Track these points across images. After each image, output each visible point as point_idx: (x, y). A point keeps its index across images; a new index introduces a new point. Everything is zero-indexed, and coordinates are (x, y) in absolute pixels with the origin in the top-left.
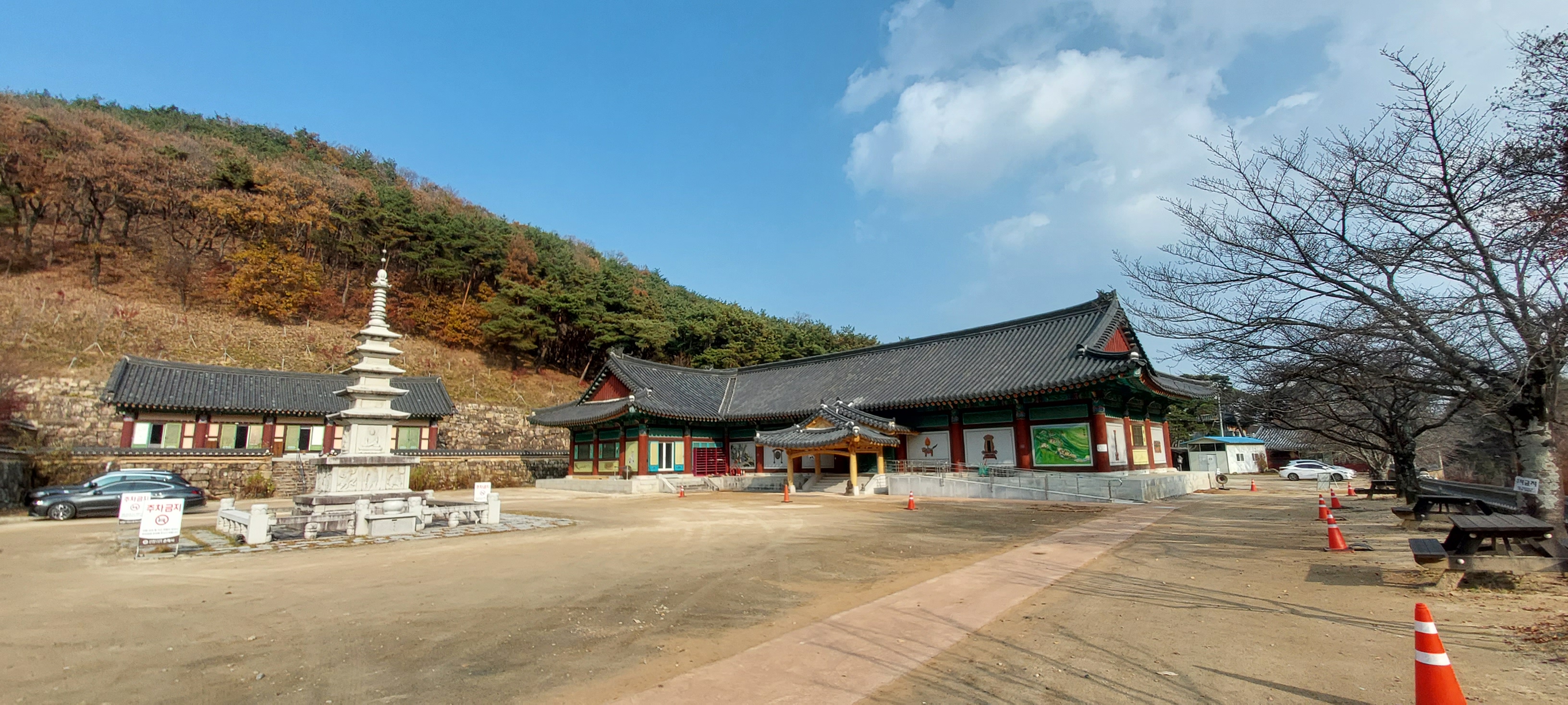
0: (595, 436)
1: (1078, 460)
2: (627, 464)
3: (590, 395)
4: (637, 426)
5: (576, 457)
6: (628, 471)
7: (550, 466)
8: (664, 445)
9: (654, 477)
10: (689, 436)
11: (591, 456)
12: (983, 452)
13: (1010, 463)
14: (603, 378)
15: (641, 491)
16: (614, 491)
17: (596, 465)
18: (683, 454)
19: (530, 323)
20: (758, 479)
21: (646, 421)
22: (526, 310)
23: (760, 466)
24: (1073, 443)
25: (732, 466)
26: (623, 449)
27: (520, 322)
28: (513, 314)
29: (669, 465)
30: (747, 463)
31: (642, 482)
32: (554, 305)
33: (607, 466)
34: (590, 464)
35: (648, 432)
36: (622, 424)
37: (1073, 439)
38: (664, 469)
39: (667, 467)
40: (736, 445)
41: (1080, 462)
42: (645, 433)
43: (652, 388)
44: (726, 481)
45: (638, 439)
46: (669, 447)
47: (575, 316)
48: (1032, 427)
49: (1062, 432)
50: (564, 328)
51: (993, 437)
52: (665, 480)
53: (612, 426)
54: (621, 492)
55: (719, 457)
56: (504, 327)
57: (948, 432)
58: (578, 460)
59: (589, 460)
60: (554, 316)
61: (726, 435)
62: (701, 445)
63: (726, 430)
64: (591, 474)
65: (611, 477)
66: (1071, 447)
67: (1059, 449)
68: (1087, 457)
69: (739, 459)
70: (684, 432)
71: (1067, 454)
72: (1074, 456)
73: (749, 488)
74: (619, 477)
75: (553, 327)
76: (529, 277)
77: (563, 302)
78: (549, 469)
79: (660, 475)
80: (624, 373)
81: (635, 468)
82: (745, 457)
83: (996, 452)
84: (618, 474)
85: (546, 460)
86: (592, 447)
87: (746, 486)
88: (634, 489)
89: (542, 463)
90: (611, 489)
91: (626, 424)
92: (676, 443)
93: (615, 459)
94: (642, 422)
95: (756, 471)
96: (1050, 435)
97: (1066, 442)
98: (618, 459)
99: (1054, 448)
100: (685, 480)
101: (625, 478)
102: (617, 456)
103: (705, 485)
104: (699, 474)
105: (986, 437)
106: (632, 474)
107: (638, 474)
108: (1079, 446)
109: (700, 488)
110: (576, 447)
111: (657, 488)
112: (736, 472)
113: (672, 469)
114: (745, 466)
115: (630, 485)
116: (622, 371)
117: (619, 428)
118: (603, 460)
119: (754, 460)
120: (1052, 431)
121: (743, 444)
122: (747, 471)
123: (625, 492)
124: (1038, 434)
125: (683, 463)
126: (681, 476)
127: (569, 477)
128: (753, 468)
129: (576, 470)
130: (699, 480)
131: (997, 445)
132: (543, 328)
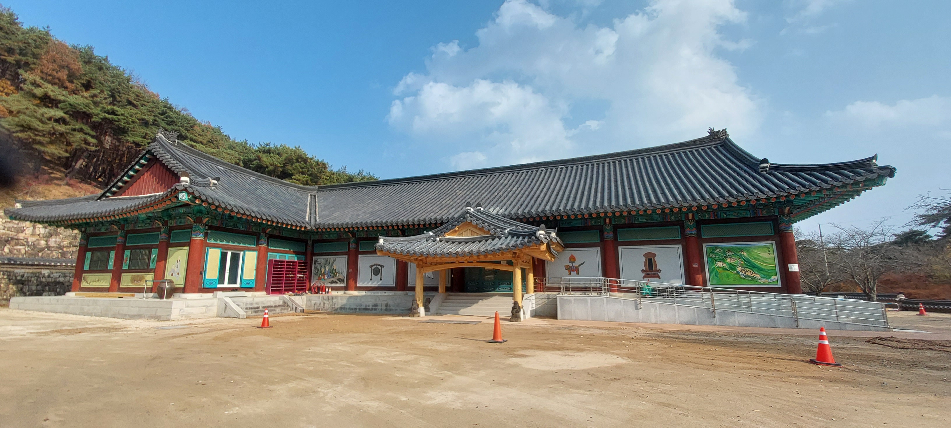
0: (120, 240)
1: (762, 281)
2: (167, 276)
3: (120, 188)
4: (190, 227)
5: (86, 268)
6: (167, 286)
7: (50, 280)
8: (229, 254)
9: (210, 295)
10: (265, 245)
11: (111, 265)
12: (643, 271)
13: (678, 282)
14: (142, 166)
15: (188, 317)
16: (139, 316)
17: (117, 278)
18: (255, 267)
19: (61, 128)
20: (351, 297)
21: (205, 220)
22: (59, 113)
23: (352, 282)
24: (757, 263)
25: (315, 283)
26: (163, 257)
27: (46, 124)
28: (38, 116)
29: (233, 279)
30: (334, 279)
31: (190, 303)
32: (97, 115)
33: (133, 280)
34: (109, 276)
35: (206, 235)
36: (165, 224)
37: (755, 259)
38: (226, 285)
39: (229, 283)
40: (321, 259)
41: (763, 283)
42: (201, 237)
43: (218, 179)
44: (310, 300)
45: (189, 244)
46: (235, 258)
47: (123, 131)
48: (704, 245)
49: (742, 251)
50: (108, 141)
51: (655, 255)
52: (228, 300)
53: (148, 227)
54: (151, 317)
55: (299, 272)
56: (22, 126)
57: (599, 249)
58: (90, 271)
59: (106, 271)
60: (95, 126)
61: (309, 248)
62: (278, 257)
63: (310, 242)
64: (108, 290)
65: (138, 295)
66: (753, 267)
67: (739, 269)
68: (774, 277)
69: (324, 274)
70: (258, 239)
71: (749, 274)
72: (758, 276)
73: (341, 308)
74: (151, 295)
75: (93, 137)
76: (68, 84)
77: (109, 113)
78: (48, 284)
79: (220, 294)
80: (177, 159)
81: (179, 282)
82: (333, 273)
83: (659, 271)
84: (150, 290)
85: (46, 272)
86: (113, 254)
87: (338, 306)
88: (175, 313)
89: (38, 276)
90: (134, 311)
91: (172, 223)
92: (247, 253)
93: (147, 270)
94: (198, 220)
95: (346, 288)
96: (728, 254)
97: (747, 261)
98: (154, 270)
99: (733, 267)
100: (256, 300)
101: (161, 297)
102: (152, 266)
103: (285, 305)
104: (274, 291)
105: (646, 255)
106: (173, 291)
107: (184, 290)
108: (763, 266)
109: (278, 310)
110: (89, 254)
111: (214, 310)
112: (319, 290)
113: (238, 285)
114: (332, 282)
115: (169, 308)
116: (173, 156)
117: (159, 229)
118: (129, 271)
119: (344, 274)
120: (729, 250)
121: (331, 258)
122: (333, 289)
123: (158, 318)
124: (712, 252)
125: (253, 277)
126: (249, 294)
127: (71, 295)
128: (343, 285)
129: (84, 284)
130: (275, 299)
131: (660, 263)
132: (79, 136)
